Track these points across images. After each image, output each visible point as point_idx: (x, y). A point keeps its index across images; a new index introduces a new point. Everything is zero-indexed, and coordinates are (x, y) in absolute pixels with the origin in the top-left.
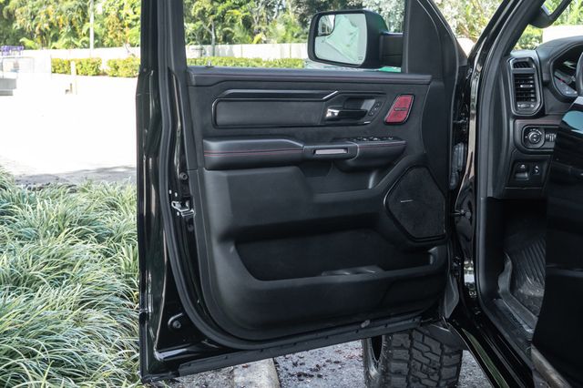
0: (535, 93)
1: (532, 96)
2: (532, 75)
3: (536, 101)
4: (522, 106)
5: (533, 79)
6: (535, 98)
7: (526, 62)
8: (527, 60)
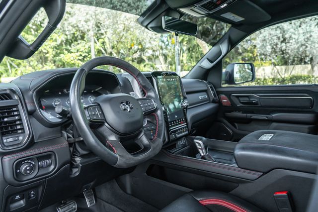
0: (21, 124)
1: (19, 127)
2: (16, 106)
3: (24, 132)
4: (9, 140)
5: (18, 111)
6: (23, 129)
7: (7, 94)
8: (8, 92)
